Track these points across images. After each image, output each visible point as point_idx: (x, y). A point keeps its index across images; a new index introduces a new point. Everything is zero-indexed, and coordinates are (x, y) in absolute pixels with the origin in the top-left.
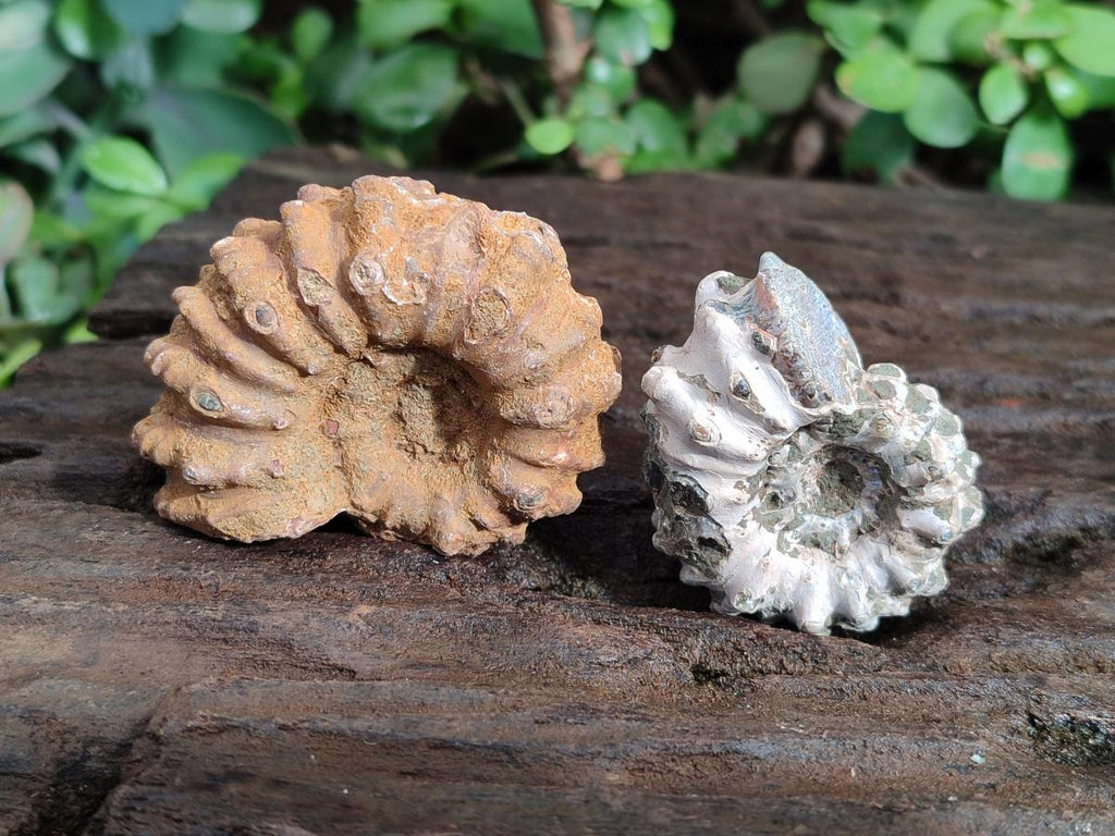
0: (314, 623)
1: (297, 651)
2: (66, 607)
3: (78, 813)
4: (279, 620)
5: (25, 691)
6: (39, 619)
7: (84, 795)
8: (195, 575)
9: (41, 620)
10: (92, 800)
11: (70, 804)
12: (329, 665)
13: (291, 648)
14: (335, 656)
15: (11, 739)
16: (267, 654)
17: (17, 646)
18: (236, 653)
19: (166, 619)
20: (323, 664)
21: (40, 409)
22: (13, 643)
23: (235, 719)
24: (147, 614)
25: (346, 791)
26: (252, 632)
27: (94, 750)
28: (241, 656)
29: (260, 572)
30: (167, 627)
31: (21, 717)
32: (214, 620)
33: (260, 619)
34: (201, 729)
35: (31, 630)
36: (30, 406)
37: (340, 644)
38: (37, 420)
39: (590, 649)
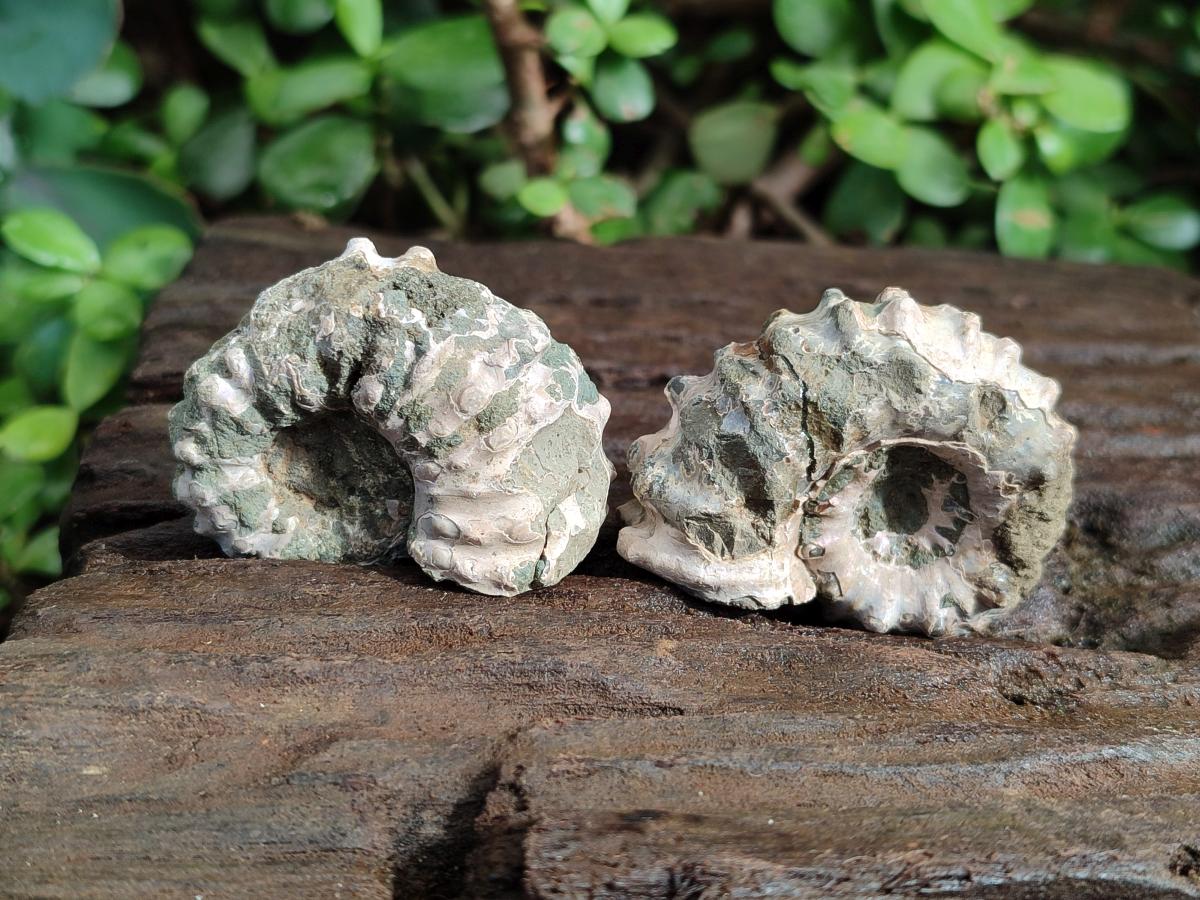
0: (622, 659)
1: (612, 691)
2: (337, 662)
3: (423, 888)
4: (586, 658)
5: (327, 756)
6: (308, 678)
7: (425, 867)
8: (461, 621)
9: (310, 679)
10: (436, 873)
11: (413, 879)
12: (651, 704)
13: (605, 689)
14: (658, 695)
15: (329, 810)
16: (579, 698)
17: (288, 710)
18: (542, 699)
19: (457, 667)
20: (643, 704)
21: (149, 470)
22: (280, 706)
23: (603, 759)
24: (432, 663)
25: (771, 822)
26: (559, 673)
27: (426, 815)
28: (550, 702)
29: (531, 614)
30: (460, 675)
31: (336, 784)
32: (513, 663)
33: (568, 659)
34: (568, 772)
35: (300, 691)
36: (138, 467)
37: (657, 680)
38: (150, 483)
39: (919, 671)
